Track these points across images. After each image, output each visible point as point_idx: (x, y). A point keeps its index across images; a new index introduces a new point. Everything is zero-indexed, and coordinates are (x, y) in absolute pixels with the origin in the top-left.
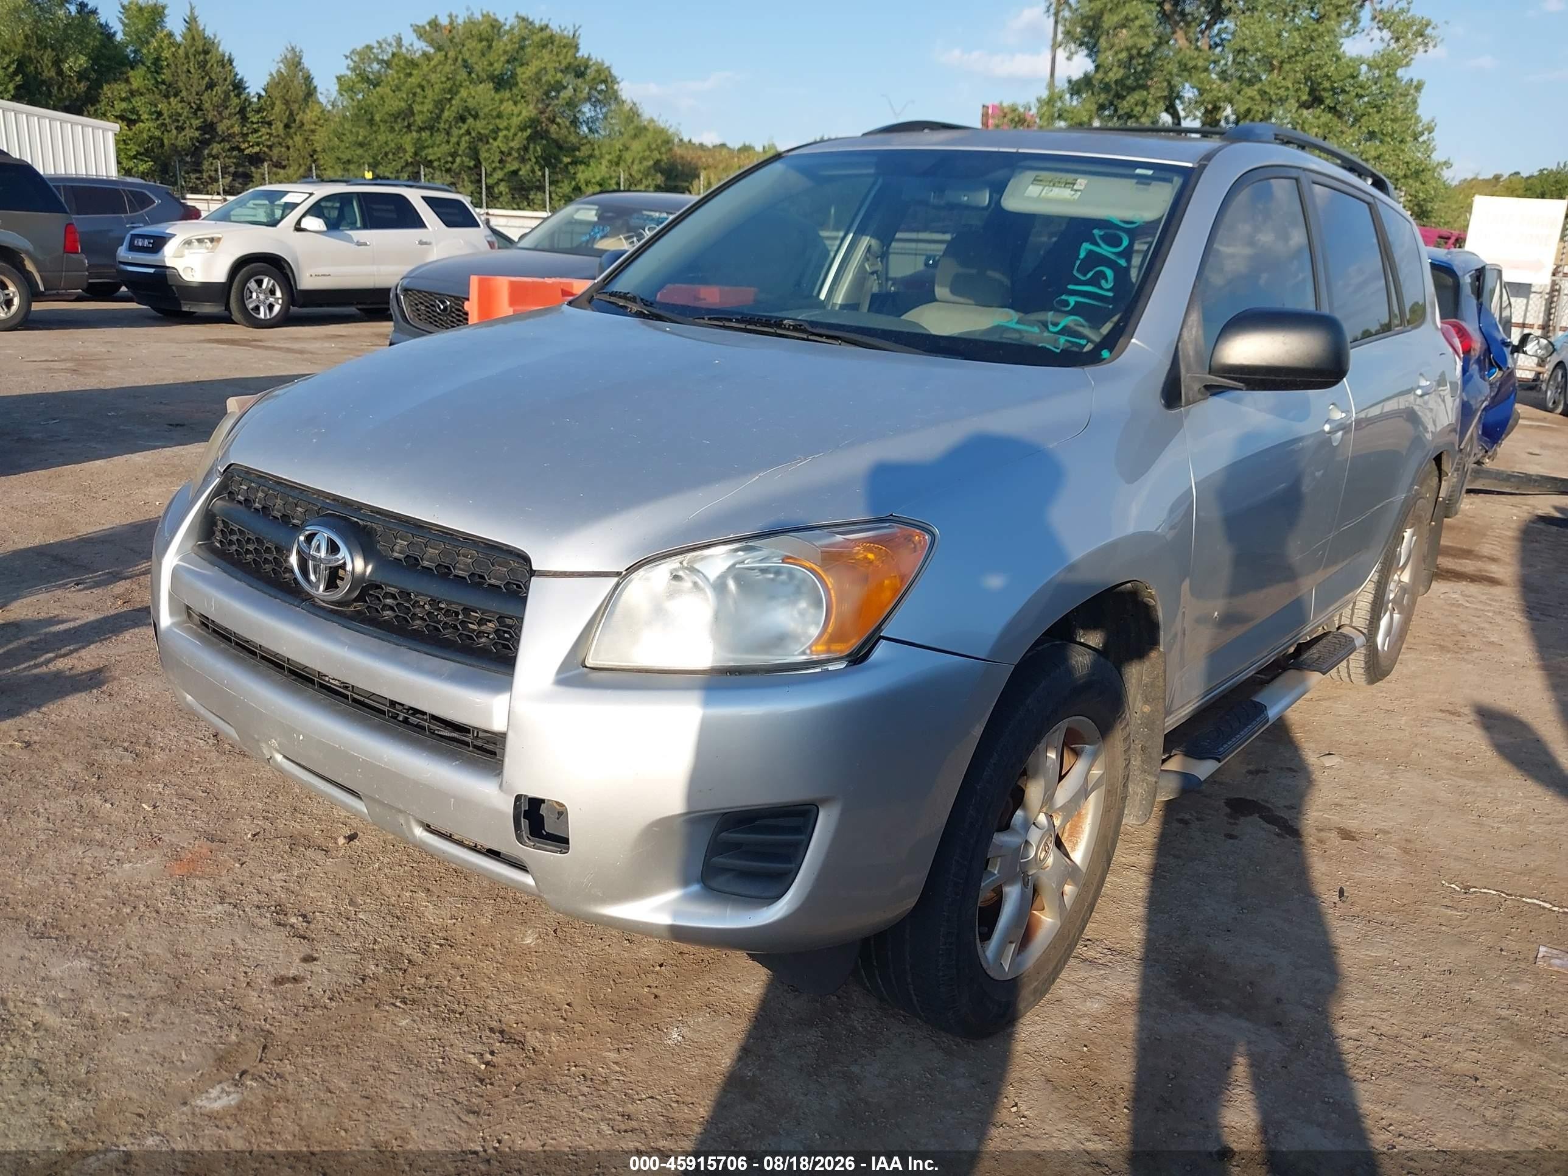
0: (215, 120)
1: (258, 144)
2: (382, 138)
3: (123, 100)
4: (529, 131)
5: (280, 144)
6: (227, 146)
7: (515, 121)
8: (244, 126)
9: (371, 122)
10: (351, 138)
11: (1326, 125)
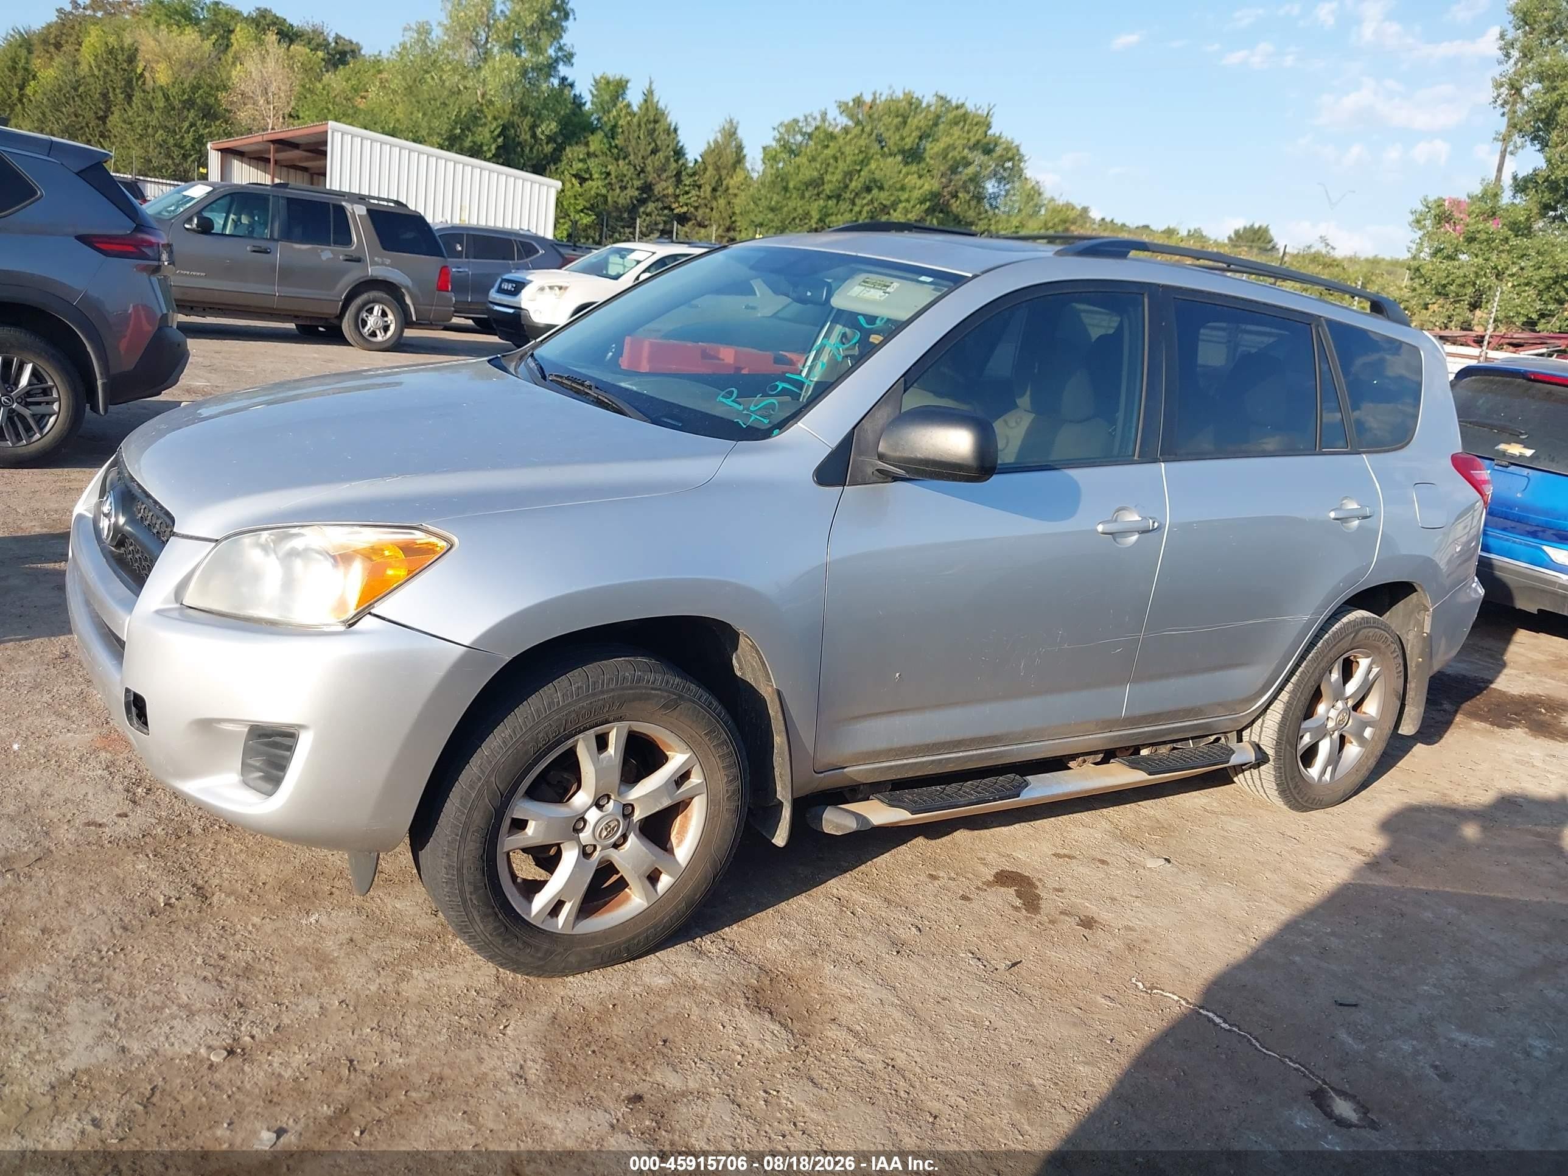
0: (654, 182)
1: (687, 205)
2: (791, 204)
3: (580, 160)
4: (928, 204)
5: (706, 205)
6: (660, 205)
7: (917, 194)
8: (678, 187)
9: (786, 189)
10: (764, 203)
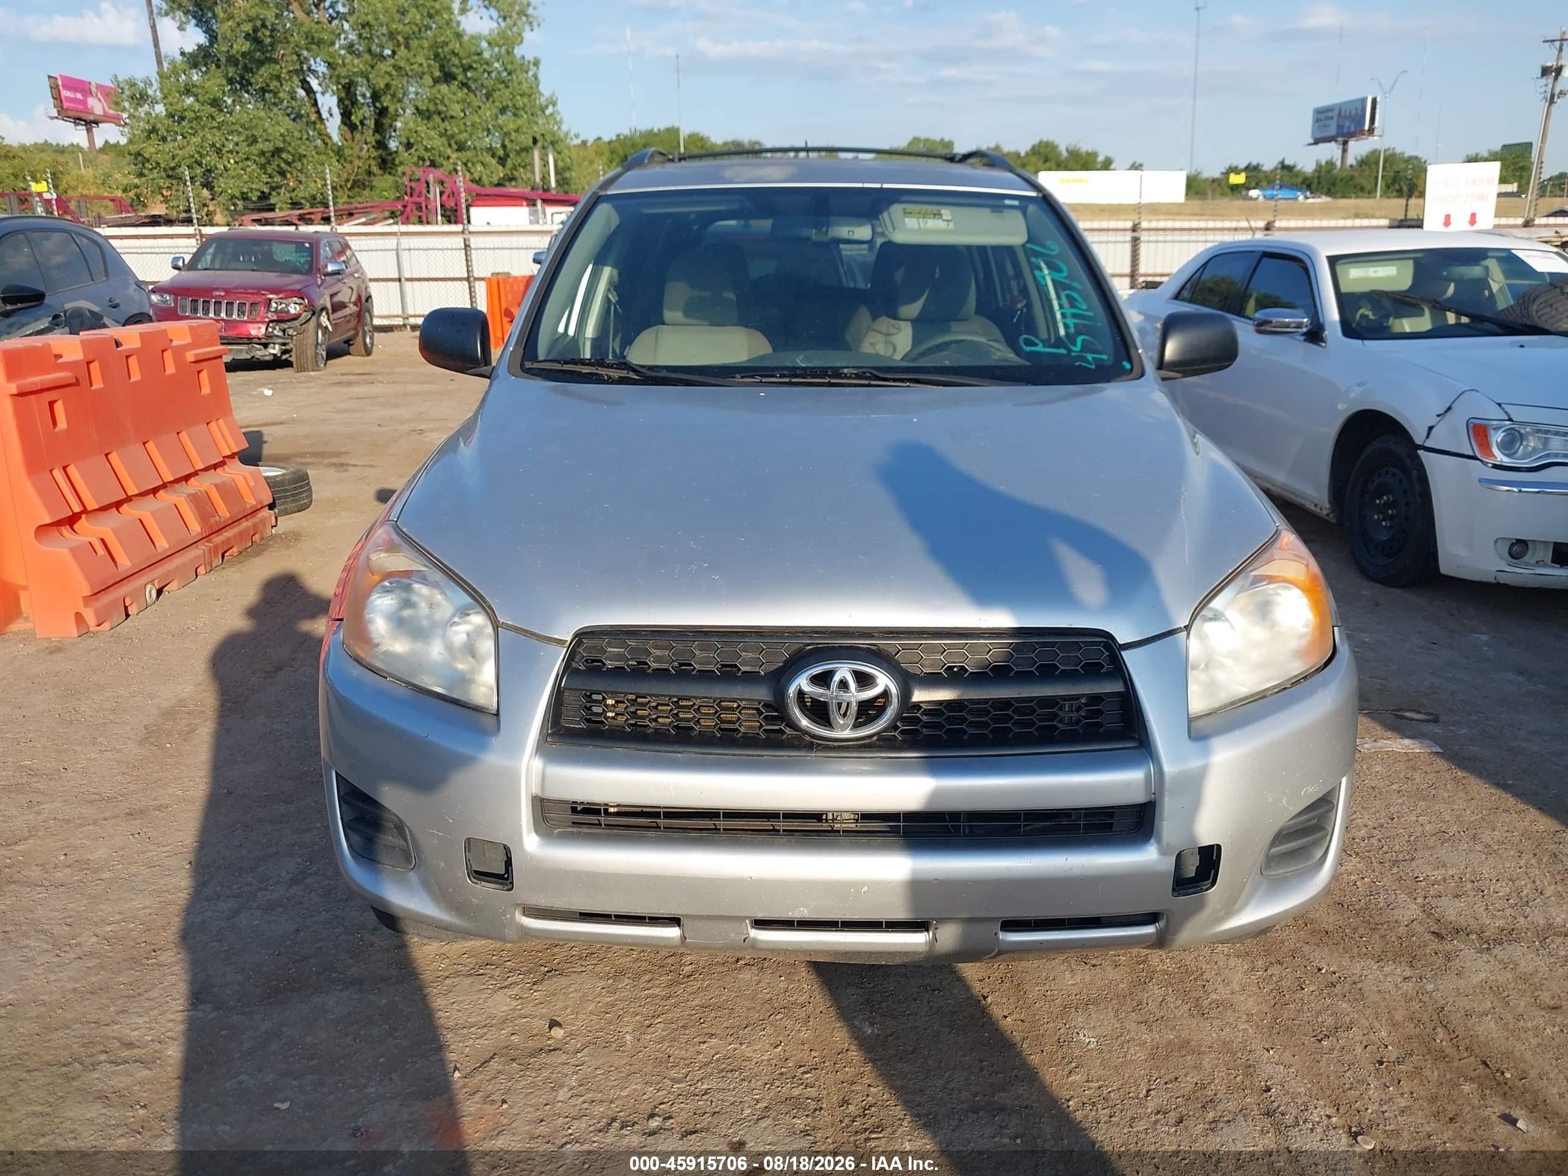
11: (464, 101)
